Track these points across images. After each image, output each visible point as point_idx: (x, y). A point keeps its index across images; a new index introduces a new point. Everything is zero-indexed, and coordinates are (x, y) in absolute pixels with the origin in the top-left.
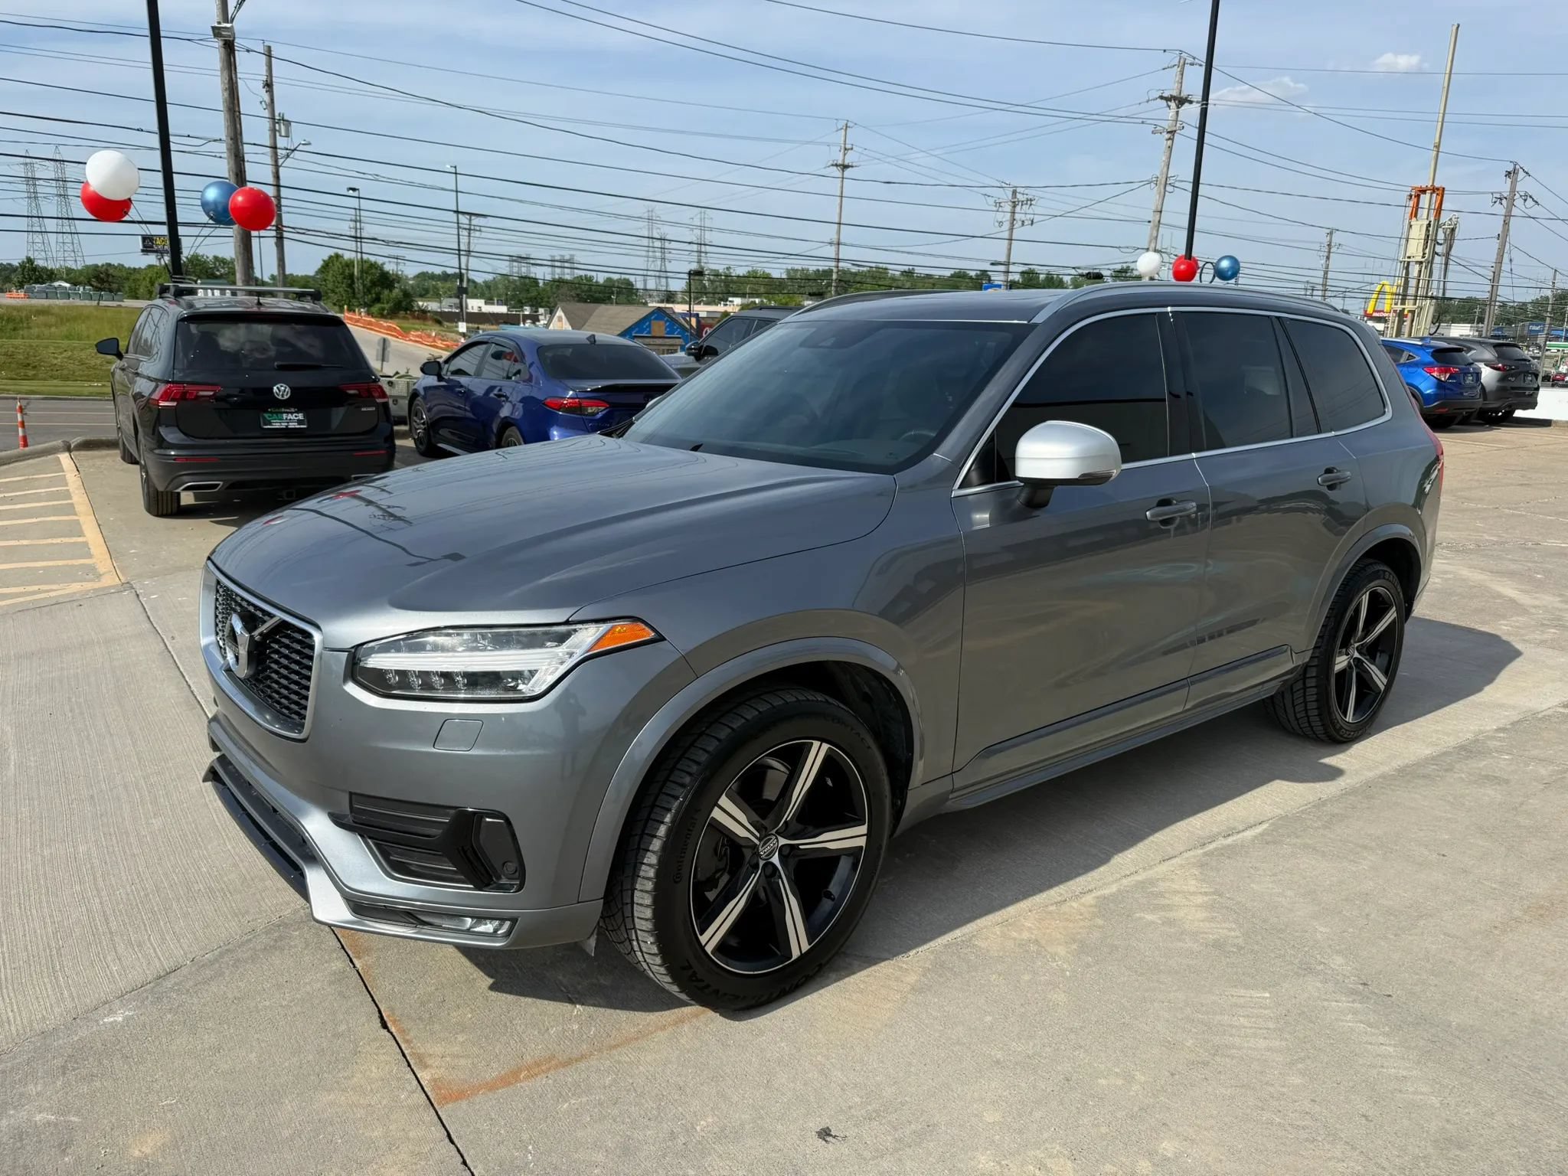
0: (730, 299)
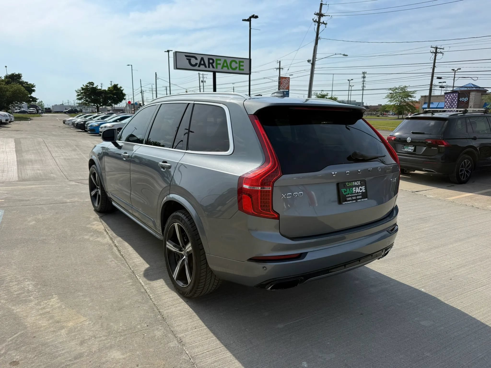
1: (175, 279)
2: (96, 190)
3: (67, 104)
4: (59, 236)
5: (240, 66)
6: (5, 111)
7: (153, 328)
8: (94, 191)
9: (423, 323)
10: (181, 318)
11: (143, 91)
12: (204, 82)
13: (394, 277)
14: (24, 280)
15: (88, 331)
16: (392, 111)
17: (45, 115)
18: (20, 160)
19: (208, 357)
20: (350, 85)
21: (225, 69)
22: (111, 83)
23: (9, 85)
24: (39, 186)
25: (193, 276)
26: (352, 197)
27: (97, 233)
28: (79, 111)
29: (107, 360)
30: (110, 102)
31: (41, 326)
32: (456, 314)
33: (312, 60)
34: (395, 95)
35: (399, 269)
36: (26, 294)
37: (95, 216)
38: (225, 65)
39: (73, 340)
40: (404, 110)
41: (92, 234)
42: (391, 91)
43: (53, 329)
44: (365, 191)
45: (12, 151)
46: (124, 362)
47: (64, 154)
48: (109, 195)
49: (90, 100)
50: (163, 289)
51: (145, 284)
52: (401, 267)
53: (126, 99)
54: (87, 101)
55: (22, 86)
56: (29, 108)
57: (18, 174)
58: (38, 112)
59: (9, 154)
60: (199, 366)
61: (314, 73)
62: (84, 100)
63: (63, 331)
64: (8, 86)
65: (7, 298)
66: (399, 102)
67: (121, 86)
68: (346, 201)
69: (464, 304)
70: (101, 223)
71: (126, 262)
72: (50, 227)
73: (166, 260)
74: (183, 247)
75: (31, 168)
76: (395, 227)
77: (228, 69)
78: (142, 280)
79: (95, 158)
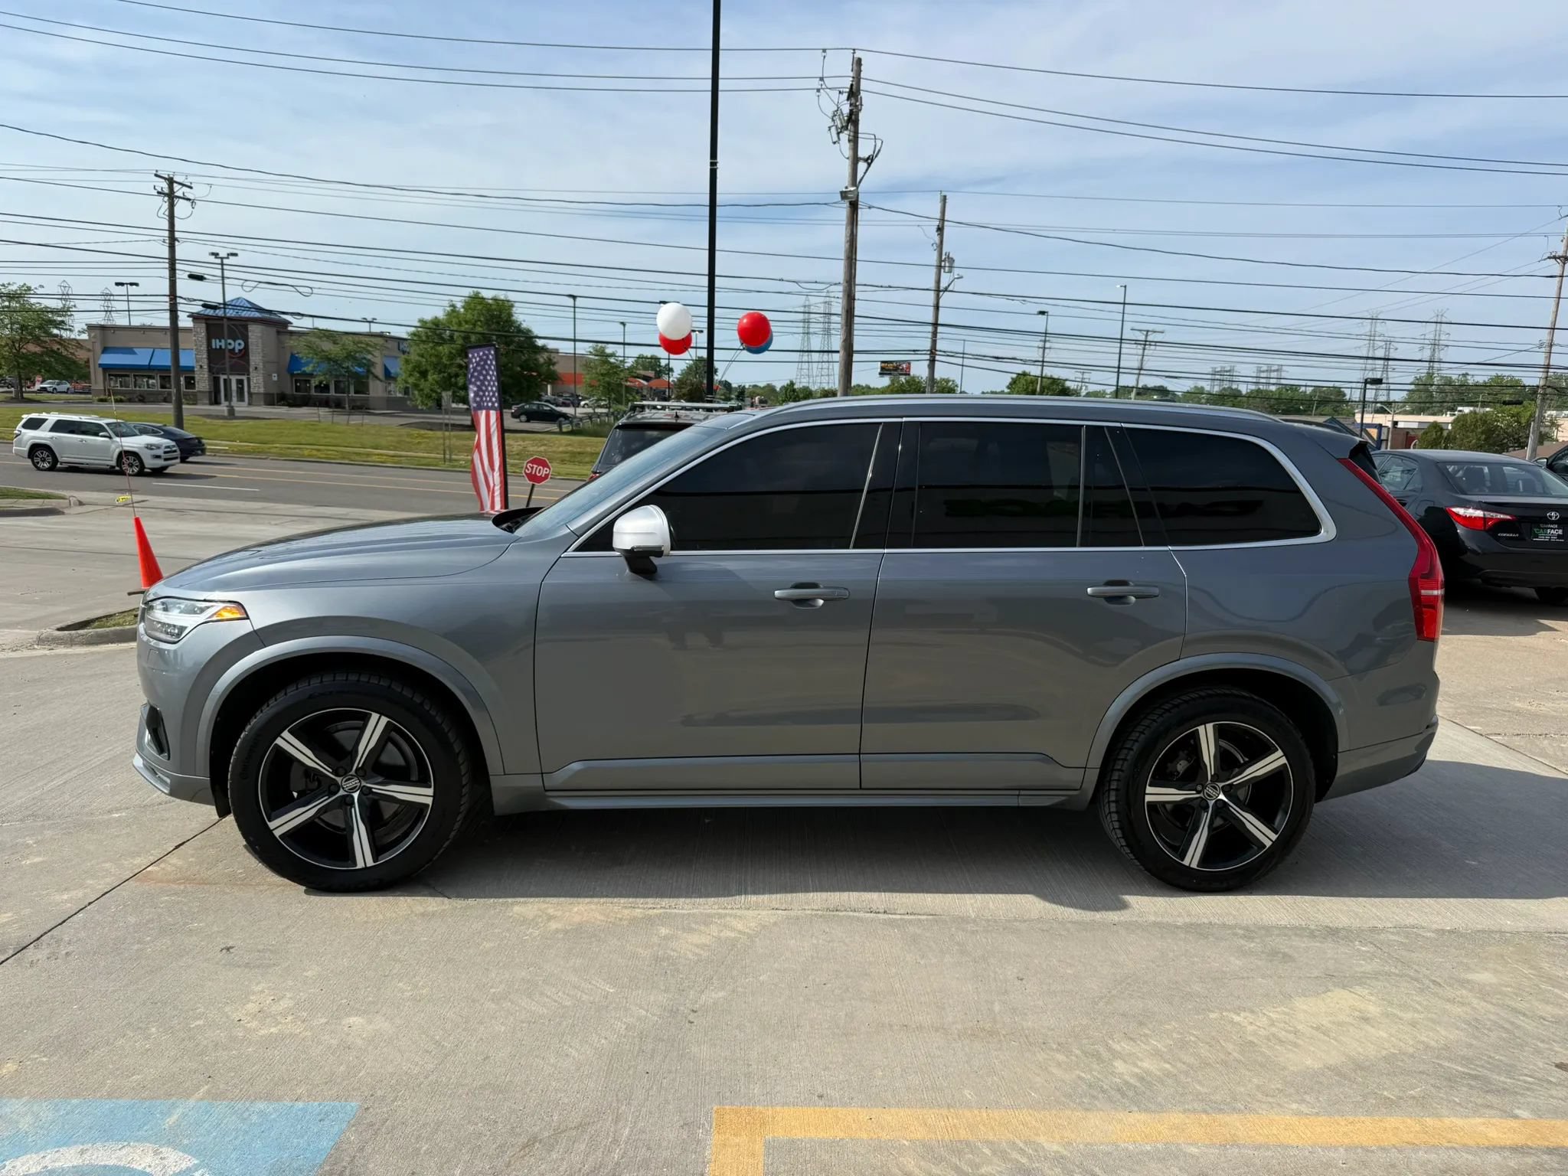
0: (1460, 408)
1: (1195, 865)
8: (299, 811)
74: (1216, 777)
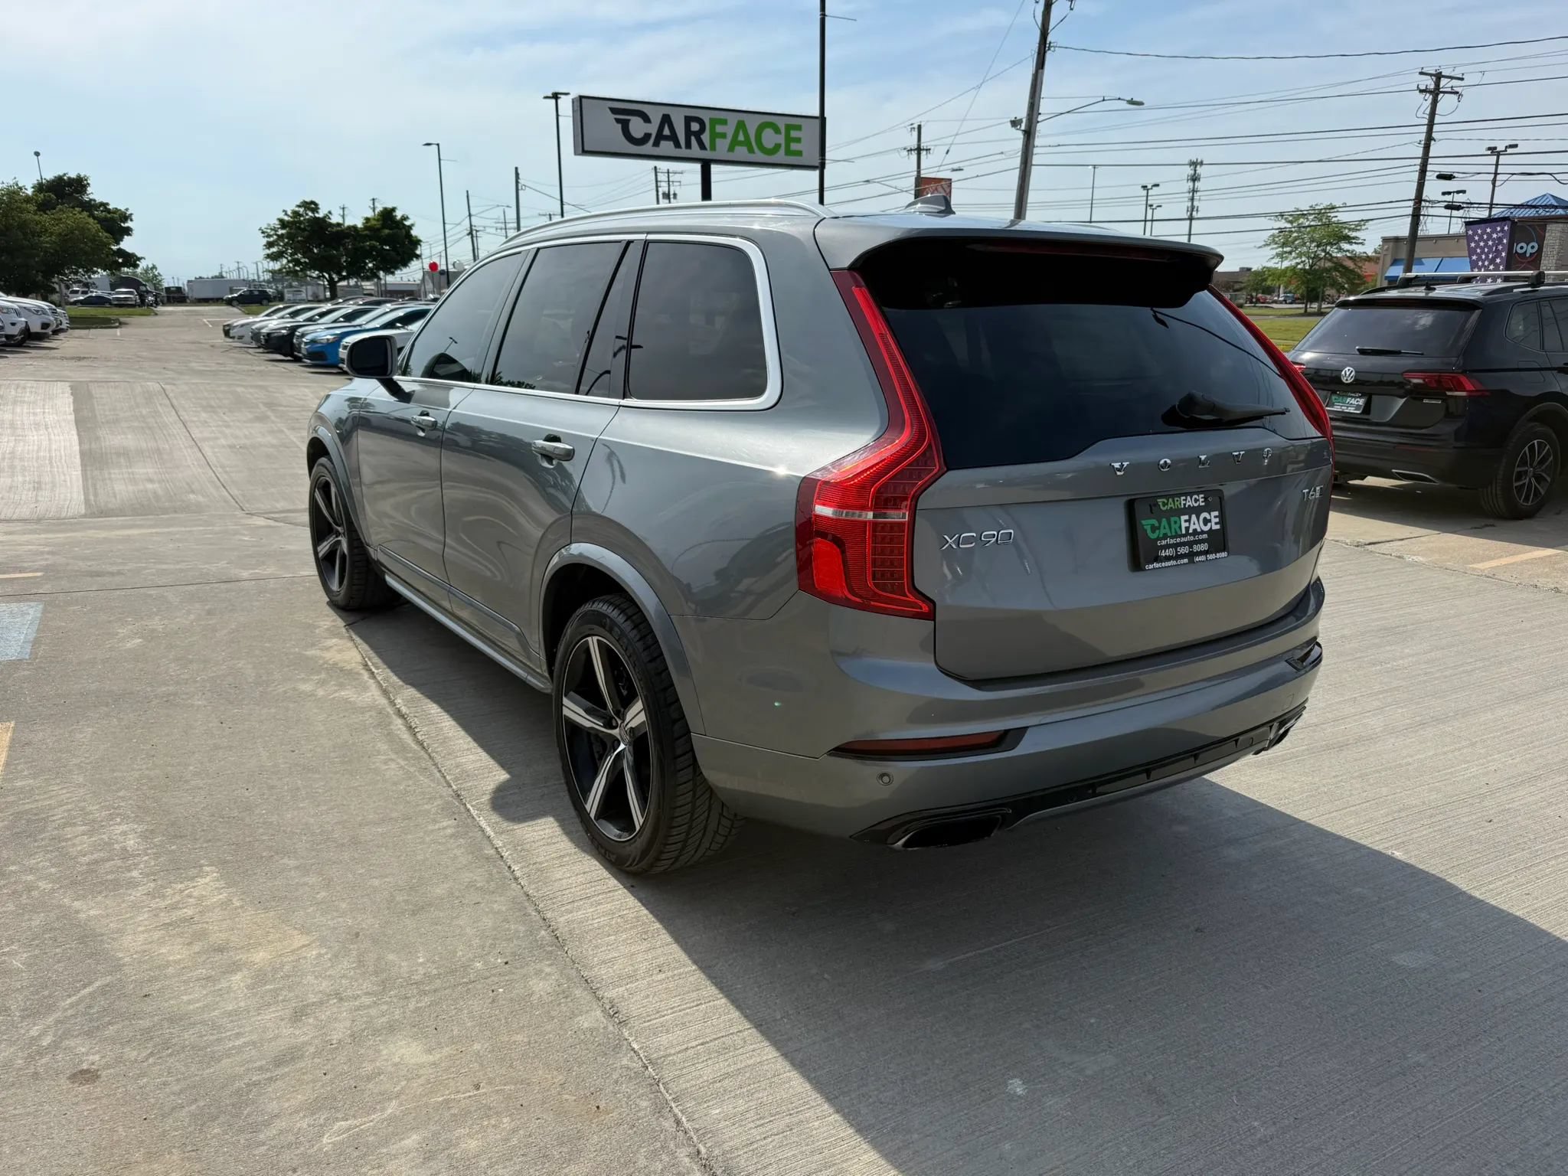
1: (592, 815)
2: (332, 540)
3: (234, 276)
4: (218, 682)
5: (789, 140)
6: (39, 297)
7: (524, 971)
8: (325, 543)
9: (1404, 959)
10: (613, 938)
11: (477, 231)
12: (672, 196)
13: (1302, 815)
14: (111, 817)
15: (316, 977)
16: (1286, 288)
17: (165, 312)
18: (90, 449)
19: (703, 1062)
20: (1149, 202)
21: (741, 153)
22: (374, 204)
23: (48, 212)
24: (154, 531)
25: (652, 807)
26: (1176, 546)
27: (340, 674)
28: (275, 297)
29: (379, 1068)
30: (370, 265)
31: (168, 961)
32: (1510, 930)
33: (1024, 120)
34: (1295, 234)
35: (1319, 788)
36: (119, 863)
37: (332, 620)
38: (741, 138)
39: (269, 1005)
40: (1325, 286)
41: (323, 676)
42: (1283, 221)
43: (204, 971)
44: (1218, 527)
45: (63, 424)
46: (432, 1076)
47: (227, 431)
48: (376, 554)
49: (307, 260)
50: (553, 848)
51: (496, 833)
52: (1324, 782)
53: (423, 257)
54: (297, 262)
55: (89, 216)
56: (113, 287)
57: (85, 494)
58: (143, 303)
59: (56, 432)
60: (675, 1090)
61: (1034, 163)
62: (289, 262)
63: (238, 977)
64: (45, 219)
65: (58, 875)
66: (1308, 258)
67: (407, 213)
68: (1157, 559)
69: (1537, 899)
70: (350, 644)
71: (436, 765)
72: (190, 657)
73: (563, 757)
74: (618, 713)
75: (126, 476)
76: (1311, 650)
77: (751, 151)
78: (487, 821)
79: (327, 435)
